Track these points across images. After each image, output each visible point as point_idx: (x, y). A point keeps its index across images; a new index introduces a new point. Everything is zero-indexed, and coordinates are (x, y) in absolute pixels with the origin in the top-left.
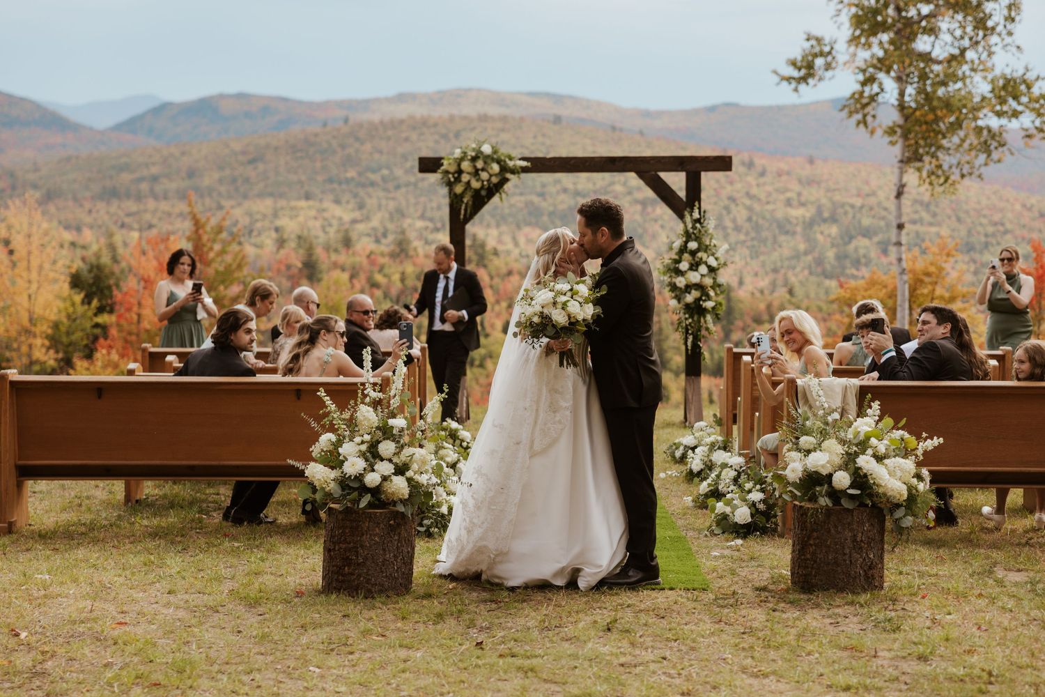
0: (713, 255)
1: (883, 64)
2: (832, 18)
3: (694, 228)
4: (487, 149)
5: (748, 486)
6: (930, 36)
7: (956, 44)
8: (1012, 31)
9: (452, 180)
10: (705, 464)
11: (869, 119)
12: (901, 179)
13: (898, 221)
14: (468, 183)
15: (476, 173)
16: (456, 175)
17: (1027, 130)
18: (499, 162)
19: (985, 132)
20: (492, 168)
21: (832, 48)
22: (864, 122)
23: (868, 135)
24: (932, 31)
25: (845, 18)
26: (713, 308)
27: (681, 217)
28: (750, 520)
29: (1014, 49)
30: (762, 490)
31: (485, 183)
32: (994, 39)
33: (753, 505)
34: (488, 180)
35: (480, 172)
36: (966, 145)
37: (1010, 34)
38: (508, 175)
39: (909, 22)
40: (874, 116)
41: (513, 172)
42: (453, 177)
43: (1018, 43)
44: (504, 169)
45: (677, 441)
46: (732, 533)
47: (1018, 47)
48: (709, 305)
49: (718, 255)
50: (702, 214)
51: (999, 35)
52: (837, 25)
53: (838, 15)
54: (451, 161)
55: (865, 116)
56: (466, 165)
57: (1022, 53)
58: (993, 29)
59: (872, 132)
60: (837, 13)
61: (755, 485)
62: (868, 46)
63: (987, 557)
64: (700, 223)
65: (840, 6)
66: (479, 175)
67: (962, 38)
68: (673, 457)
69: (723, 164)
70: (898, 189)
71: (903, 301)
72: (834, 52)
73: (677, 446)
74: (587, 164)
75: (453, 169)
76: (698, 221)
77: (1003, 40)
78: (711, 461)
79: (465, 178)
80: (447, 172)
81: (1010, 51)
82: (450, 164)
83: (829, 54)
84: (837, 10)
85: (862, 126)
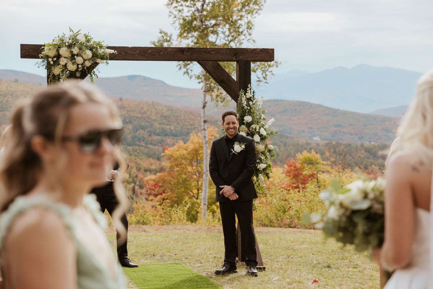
0: (263, 127)
2: (172, 24)
4: (81, 38)
6: (214, 35)
7: (226, 39)
8: (251, 33)
9: (52, 63)
11: (189, 71)
12: (205, 100)
13: (204, 119)
14: (65, 66)
15: (73, 57)
16: (55, 59)
17: (259, 78)
18: (91, 49)
20: (85, 54)
21: (170, 38)
22: (187, 72)
23: (189, 79)
24: (214, 32)
25: (177, 25)
26: (265, 169)
29: (252, 42)
31: (80, 66)
32: (242, 37)
34: (82, 64)
35: (76, 57)
38: (98, 60)
39: (207, 28)
40: (191, 70)
41: (103, 58)
42: (53, 60)
43: (254, 39)
44: (95, 55)
47: (254, 41)
49: (266, 127)
51: (244, 35)
52: (175, 27)
53: (174, 23)
54: (50, 47)
55: (187, 70)
56: (64, 51)
57: (255, 43)
58: (242, 32)
59: (191, 78)
60: (174, 22)
62: (187, 38)
65: (175, 19)
66: (75, 59)
67: (228, 36)
69: (268, 55)
70: (204, 104)
71: (207, 156)
72: (171, 40)
74: (162, 53)
75: (52, 53)
77: (246, 37)
79: (63, 61)
80: (47, 57)
81: (250, 42)
82: (50, 49)
83: (169, 41)
84: (174, 21)
85: (186, 74)
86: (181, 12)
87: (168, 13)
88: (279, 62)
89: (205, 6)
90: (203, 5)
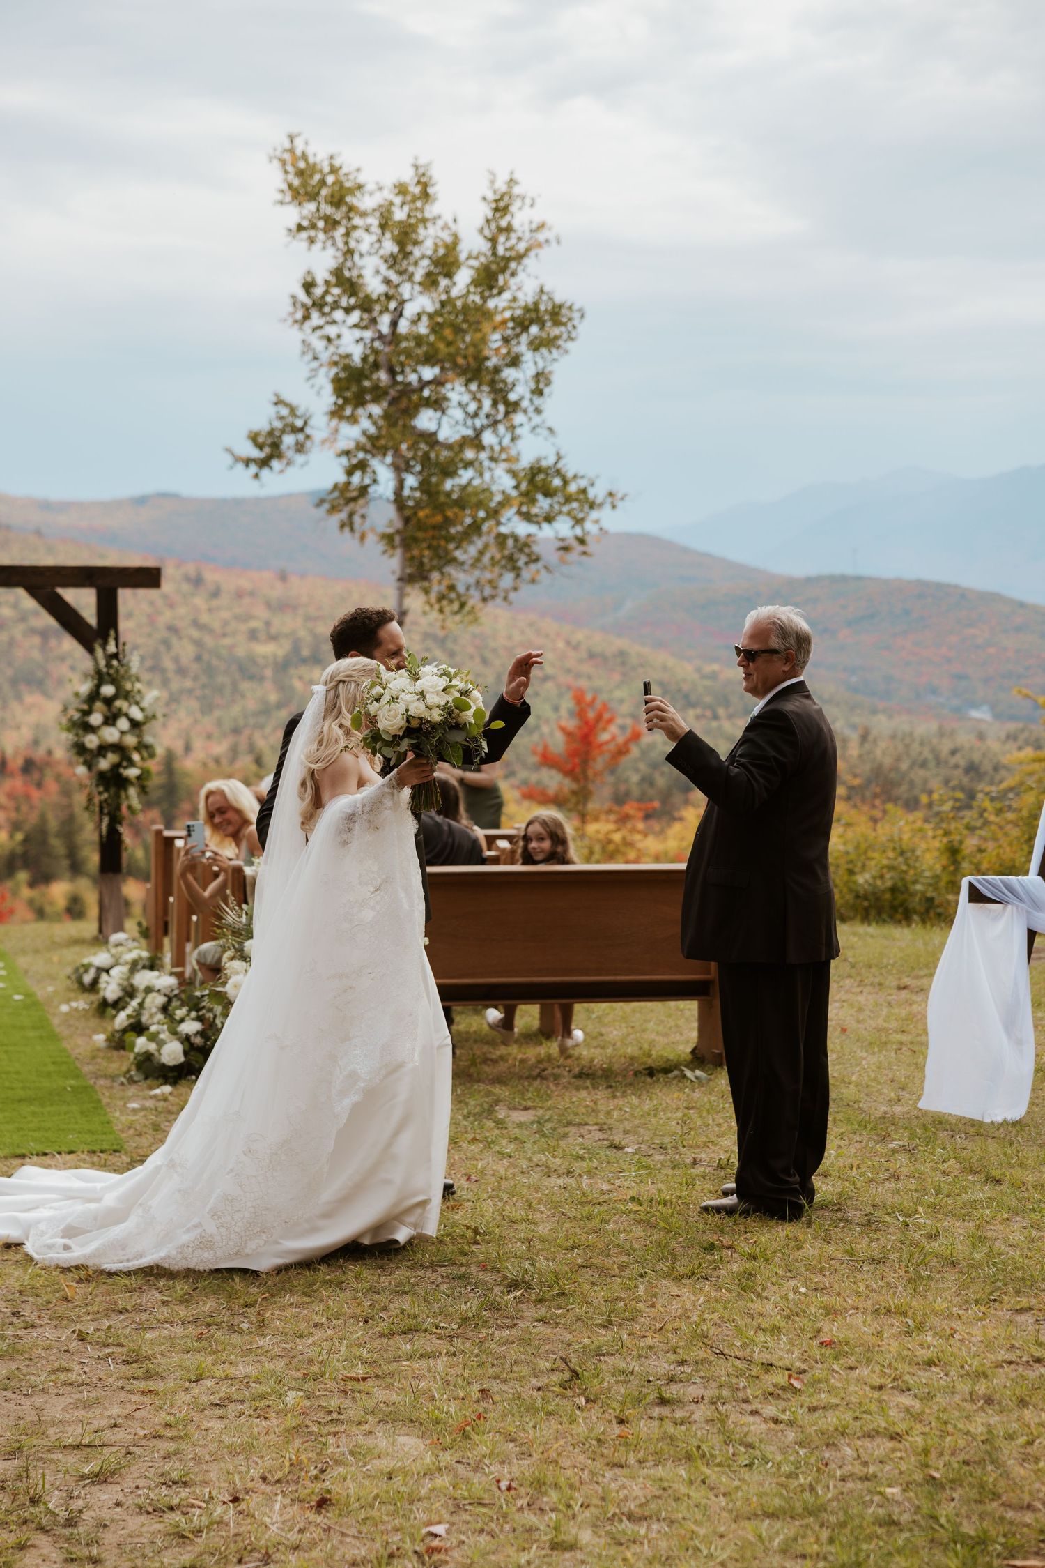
0: (137, 703)
1: (375, 445)
2: (306, 380)
3: (108, 665)
5: (180, 1013)
6: (435, 410)
7: (469, 422)
8: (541, 408)
10: (124, 990)
11: (357, 519)
17: (562, 540)
19: (510, 542)
21: (306, 423)
22: (348, 524)
23: (356, 542)
24: (438, 404)
25: (324, 381)
26: (139, 778)
27: (91, 650)
28: (182, 1059)
29: (546, 433)
30: (200, 1019)
32: (518, 418)
33: (186, 1039)
36: (486, 559)
37: (538, 411)
39: (407, 390)
40: (363, 516)
43: (549, 424)
45: (86, 961)
46: (157, 1078)
47: (550, 429)
48: (132, 773)
49: (145, 704)
50: (121, 647)
51: (525, 411)
52: (316, 389)
53: (314, 377)
55: (351, 515)
58: (517, 404)
59: (363, 537)
60: (312, 373)
61: (189, 1011)
62: (353, 420)
63: (488, 1094)
64: (119, 660)
65: (315, 364)
67: (476, 415)
68: (80, 982)
69: (148, 577)
72: (308, 428)
73: (86, 968)
76: (115, 656)
77: (530, 419)
78: (132, 986)
81: (540, 434)
83: (302, 430)
84: (313, 370)
85: (347, 529)
86: (336, 342)
87: (298, 347)
88: (619, 495)
89: (403, 327)
90: (394, 324)
